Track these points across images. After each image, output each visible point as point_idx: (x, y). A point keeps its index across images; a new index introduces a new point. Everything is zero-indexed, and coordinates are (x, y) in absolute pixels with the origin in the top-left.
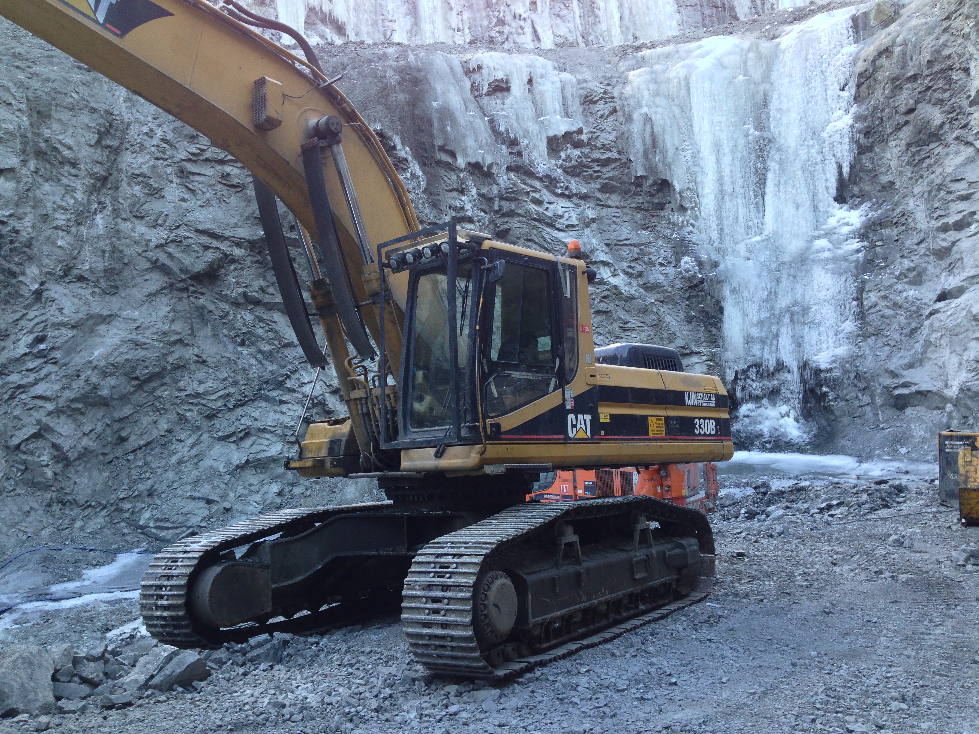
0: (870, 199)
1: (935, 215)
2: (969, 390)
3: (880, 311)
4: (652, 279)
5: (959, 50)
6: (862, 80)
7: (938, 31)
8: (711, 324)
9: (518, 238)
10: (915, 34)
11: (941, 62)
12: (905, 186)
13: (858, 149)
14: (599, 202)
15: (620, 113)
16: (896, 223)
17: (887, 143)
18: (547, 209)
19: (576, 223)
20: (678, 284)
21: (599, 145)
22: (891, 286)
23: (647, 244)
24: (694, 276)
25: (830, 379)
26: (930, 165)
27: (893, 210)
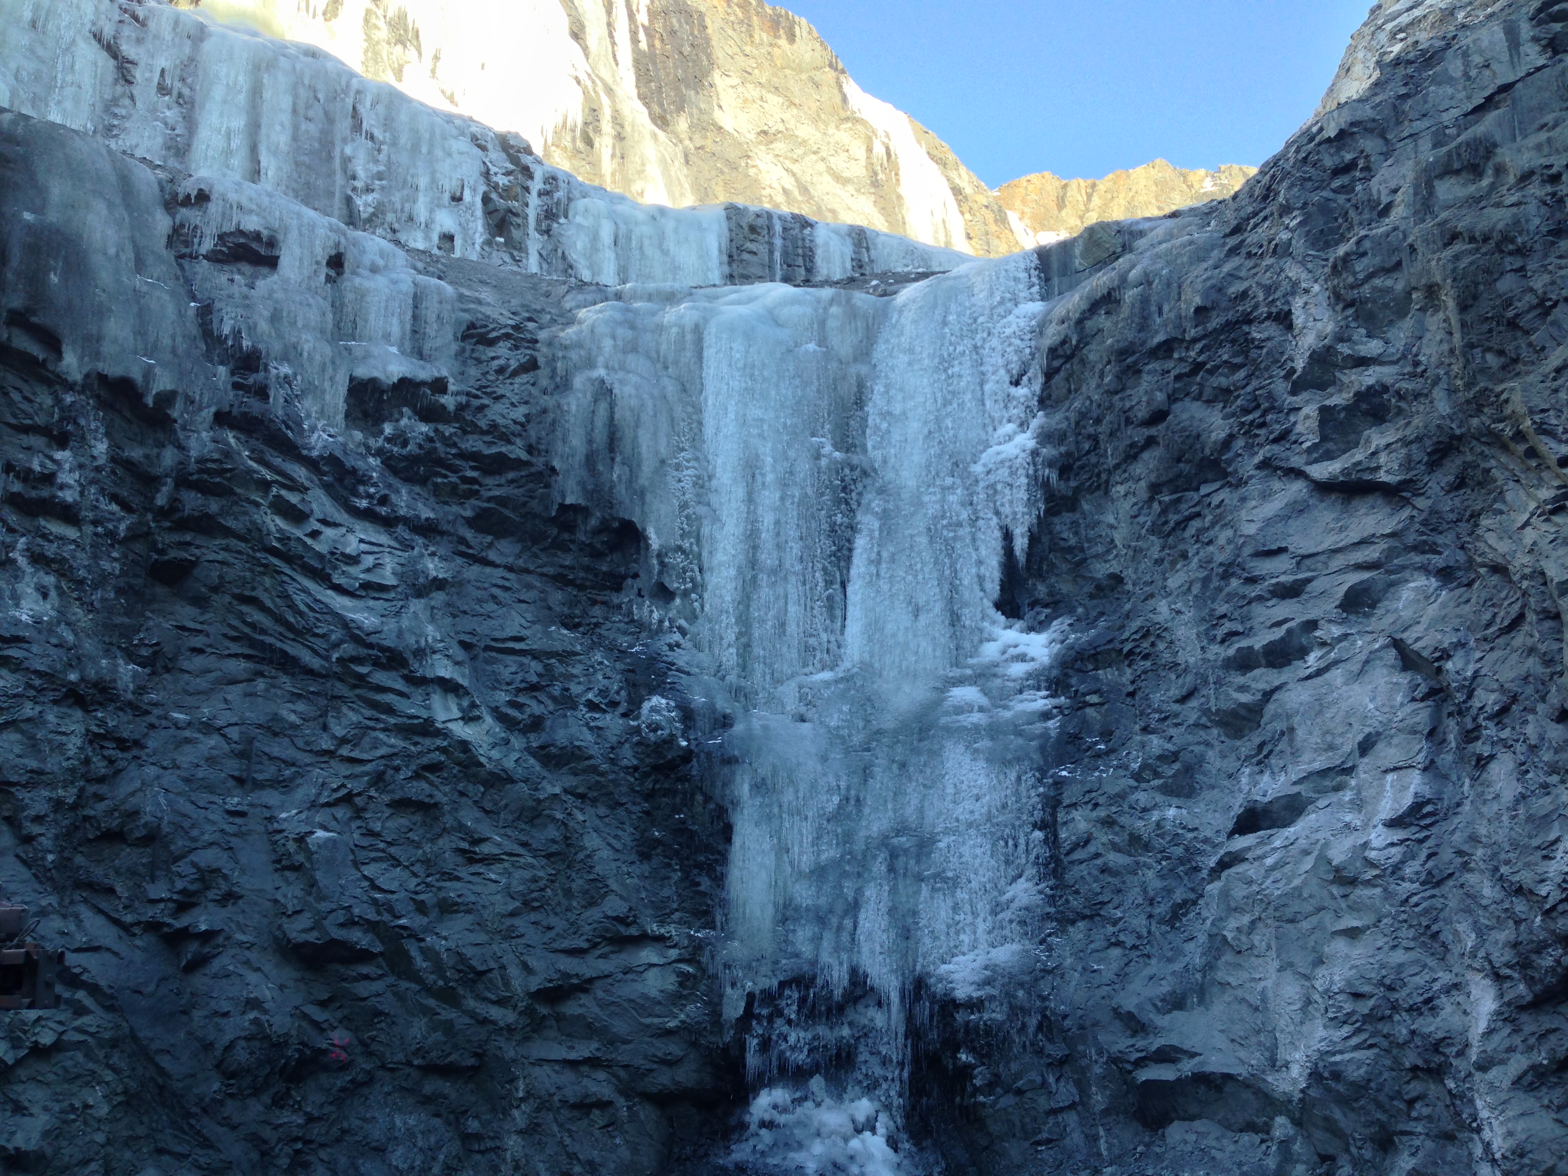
0: (1071, 611)
1: (1220, 633)
2: (1337, 1076)
3: (1097, 855)
4: (561, 737)
5: (1266, 279)
6: (1056, 363)
7: (1216, 254)
8: (699, 866)
9: (215, 589)
10: (1168, 263)
11: (1227, 309)
12: (1147, 578)
13: (1047, 501)
14: (463, 548)
15: (543, 374)
16: (1131, 652)
17: (1107, 492)
18: (315, 534)
19: (391, 581)
20: (628, 756)
21: (483, 423)
22: (1121, 796)
23: (566, 656)
24: (670, 741)
25: (977, 1027)
26: (1200, 531)
27: (1122, 627)
